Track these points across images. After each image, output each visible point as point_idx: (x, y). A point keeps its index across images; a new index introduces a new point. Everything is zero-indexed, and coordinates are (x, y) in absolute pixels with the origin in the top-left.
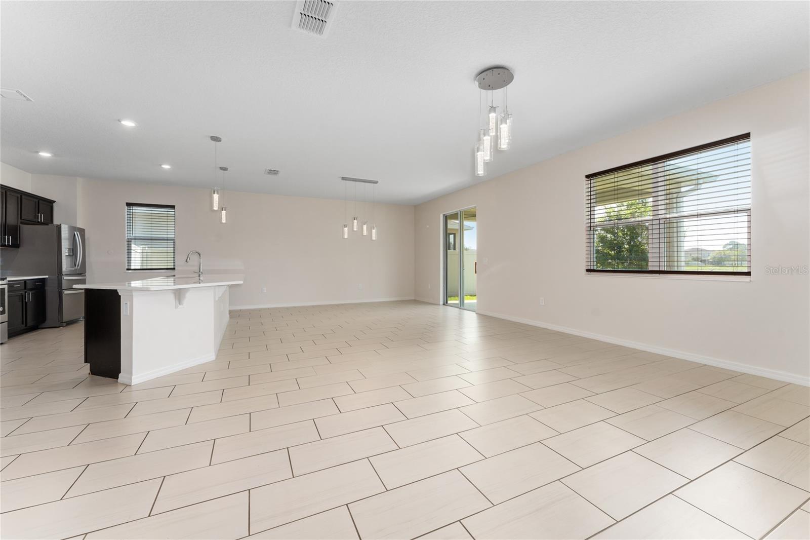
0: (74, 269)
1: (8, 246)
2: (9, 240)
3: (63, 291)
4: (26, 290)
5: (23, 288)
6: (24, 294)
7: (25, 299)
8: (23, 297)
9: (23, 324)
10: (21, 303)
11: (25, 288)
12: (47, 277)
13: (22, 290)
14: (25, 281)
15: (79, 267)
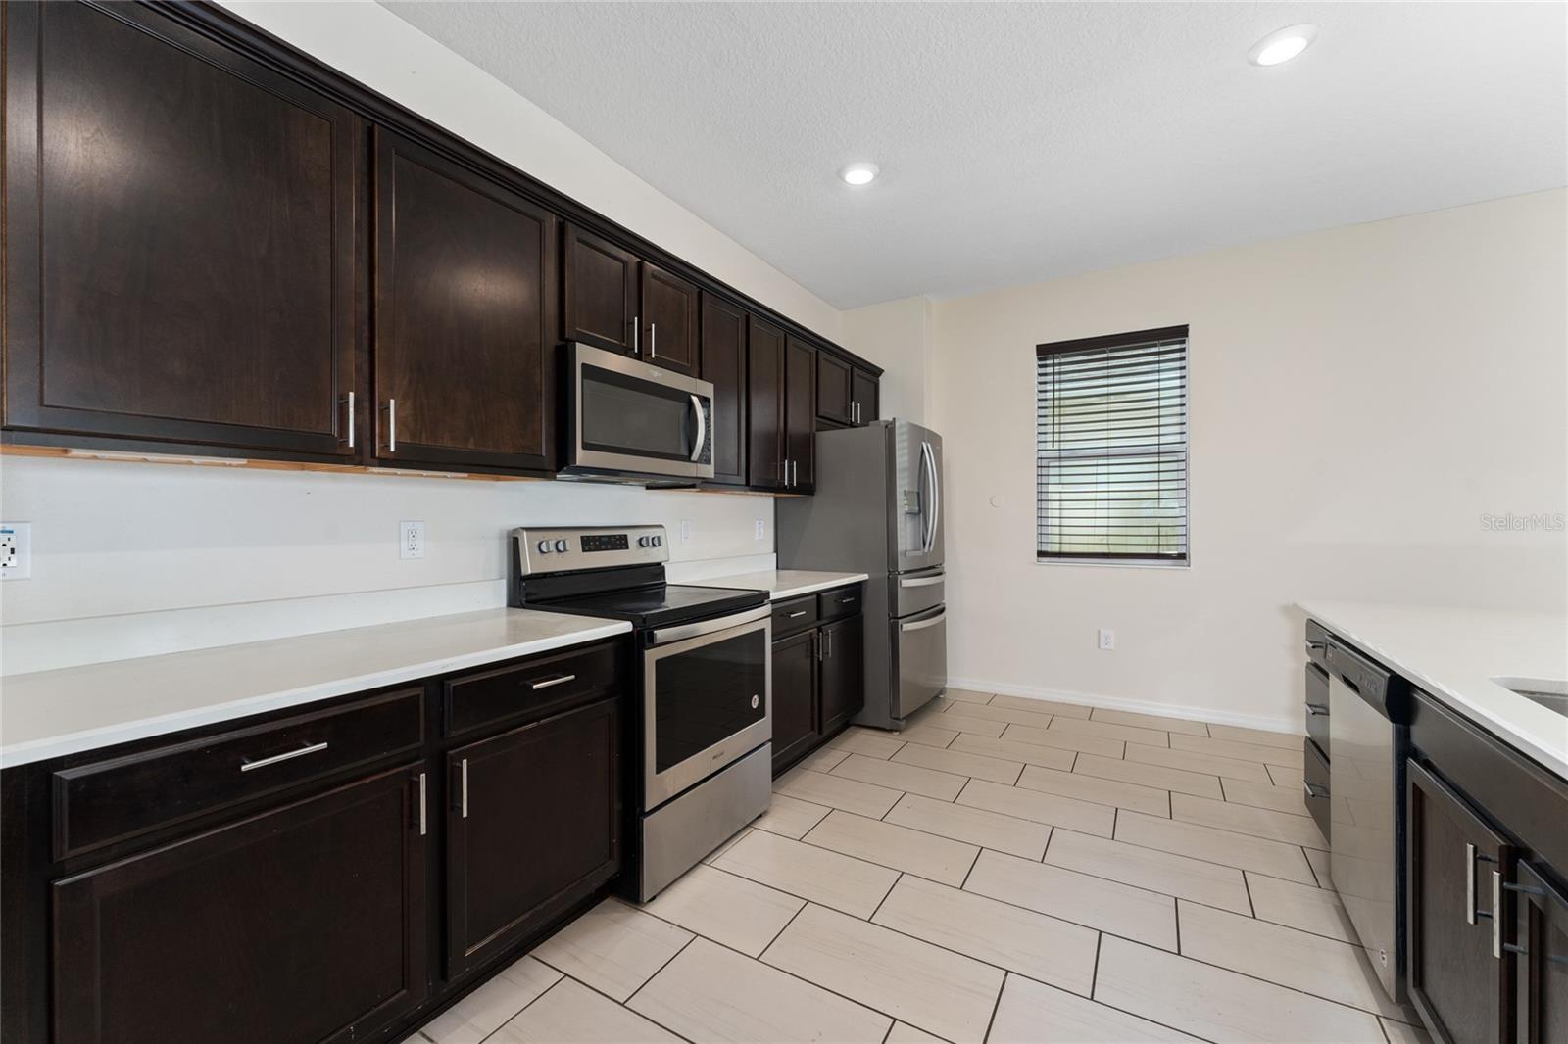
0: (920, 553)
1: (791, 490)
2: (789, 473)
3: (900, 621)
4: (819, 623)
5: (815, 617)
6: (815, 635)
7: (819, 654)
8: (812, 646)
9: (813, 729)
10: (809, 661)
11: (819, 617)
12: (865, 577)
13: (814, 622)
14: (819, 594)
15: (931, 549)
